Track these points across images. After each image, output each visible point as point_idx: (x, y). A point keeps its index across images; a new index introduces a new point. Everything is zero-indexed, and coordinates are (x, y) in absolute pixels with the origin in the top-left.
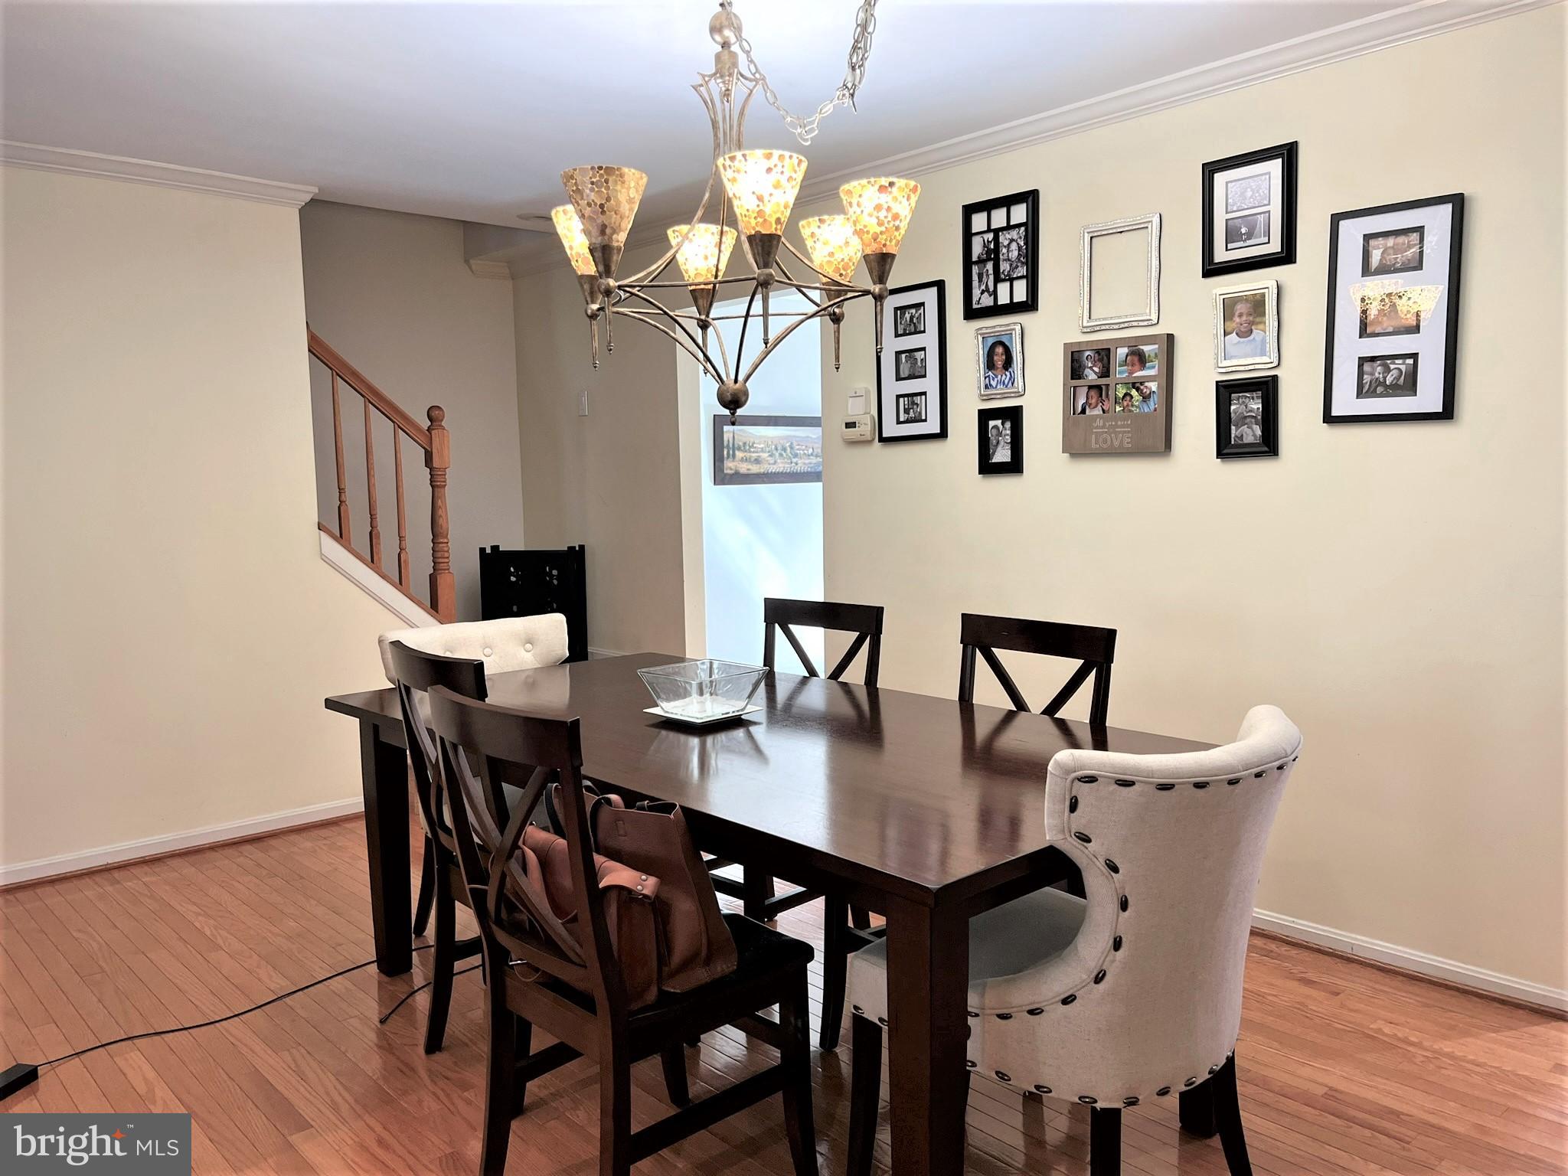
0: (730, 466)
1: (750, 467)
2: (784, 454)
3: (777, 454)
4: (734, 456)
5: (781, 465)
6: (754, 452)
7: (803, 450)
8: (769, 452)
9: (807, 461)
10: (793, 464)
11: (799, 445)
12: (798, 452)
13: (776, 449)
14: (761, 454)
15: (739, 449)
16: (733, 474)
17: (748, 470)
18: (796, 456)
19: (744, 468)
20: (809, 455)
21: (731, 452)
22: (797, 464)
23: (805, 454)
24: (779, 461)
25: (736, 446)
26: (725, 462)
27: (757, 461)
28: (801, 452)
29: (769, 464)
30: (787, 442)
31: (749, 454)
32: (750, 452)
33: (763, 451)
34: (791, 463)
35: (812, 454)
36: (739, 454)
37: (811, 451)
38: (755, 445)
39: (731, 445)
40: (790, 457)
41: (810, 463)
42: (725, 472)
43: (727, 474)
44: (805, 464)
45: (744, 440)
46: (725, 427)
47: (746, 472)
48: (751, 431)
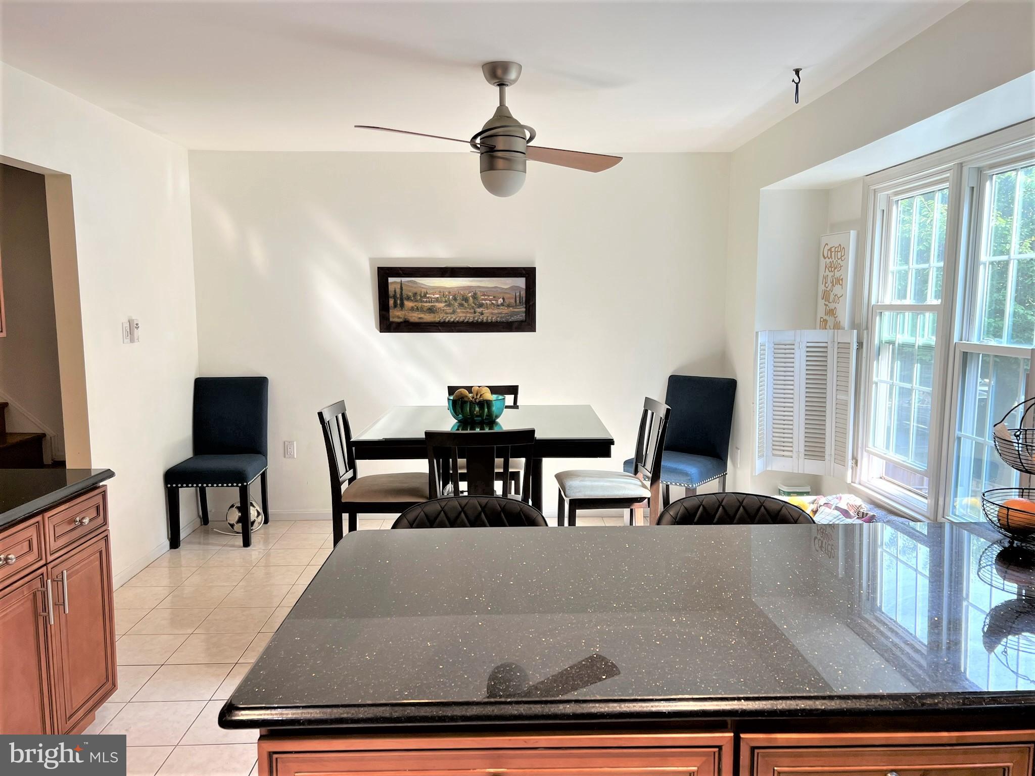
0: (396, 315)
1: (422, 316)
2: (466, 305)
3: (456, 304)
4: (402, 305)
5: (461, 315)
6: (426, 302)
7: (490, 301)
8: (446, 302)
9: (496, 311)
10: (477, 314)
11: (484, 295)
12: (483, 302)
13: (455, 299)
14: (437, 304)
15: (408, 298)
16: (401, 322)
17: (420, 318)
18: (481, 306)
19: (414, 317)
20: (498, 306)
21: (399, 302)
22: (482, 314)
23: (493, 303)
24: (459, 310)
25: (405, 296)
26: (391, 311)
27: (431, 310)
28: (488, 302)
29: (447, 313)
30: (470, 293)
31: (420, 304)
32: (422, 302)
33: (437, 300)
34: (475, 312)
35: (502, 305)
36: (408, 304)
37: (500, 301)
38: (428, 296)
39: (398, 296)
40: (473, 307)
41: (501, 313)
42: (391, 320)
43: (393, 322)
44: (492, 313)
45: (415, 290)
46: (389, 278)
47: (417, 320)
48: (420, 282)
